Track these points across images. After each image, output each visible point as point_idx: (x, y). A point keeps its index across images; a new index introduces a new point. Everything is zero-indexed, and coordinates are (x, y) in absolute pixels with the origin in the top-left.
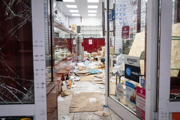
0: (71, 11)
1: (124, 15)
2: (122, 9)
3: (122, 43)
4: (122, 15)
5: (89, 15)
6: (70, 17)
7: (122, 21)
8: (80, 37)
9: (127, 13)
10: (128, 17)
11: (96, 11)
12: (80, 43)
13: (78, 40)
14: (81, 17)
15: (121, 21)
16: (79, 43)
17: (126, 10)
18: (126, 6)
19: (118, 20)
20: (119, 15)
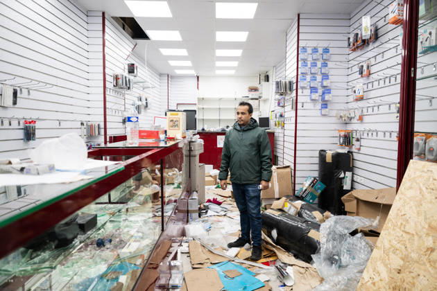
0: (173, 63)
1: (325, 76)
2: (317, 59)
3: (317, 160)
4: (319, 78)
5: (218, 72)
6: (172, 77)
7: (317, 94)
8: (193, 140)
9: (332, 72)
10: (336, 84)
11: (235, 64)
12: (195, 156)
13: (190, 148)
14: (198, 77)
15: (315, 96)
16: (192, 158)
17: (330, 64)
18: (331, 51)
19: (307, 92)
20: (308, 78)
